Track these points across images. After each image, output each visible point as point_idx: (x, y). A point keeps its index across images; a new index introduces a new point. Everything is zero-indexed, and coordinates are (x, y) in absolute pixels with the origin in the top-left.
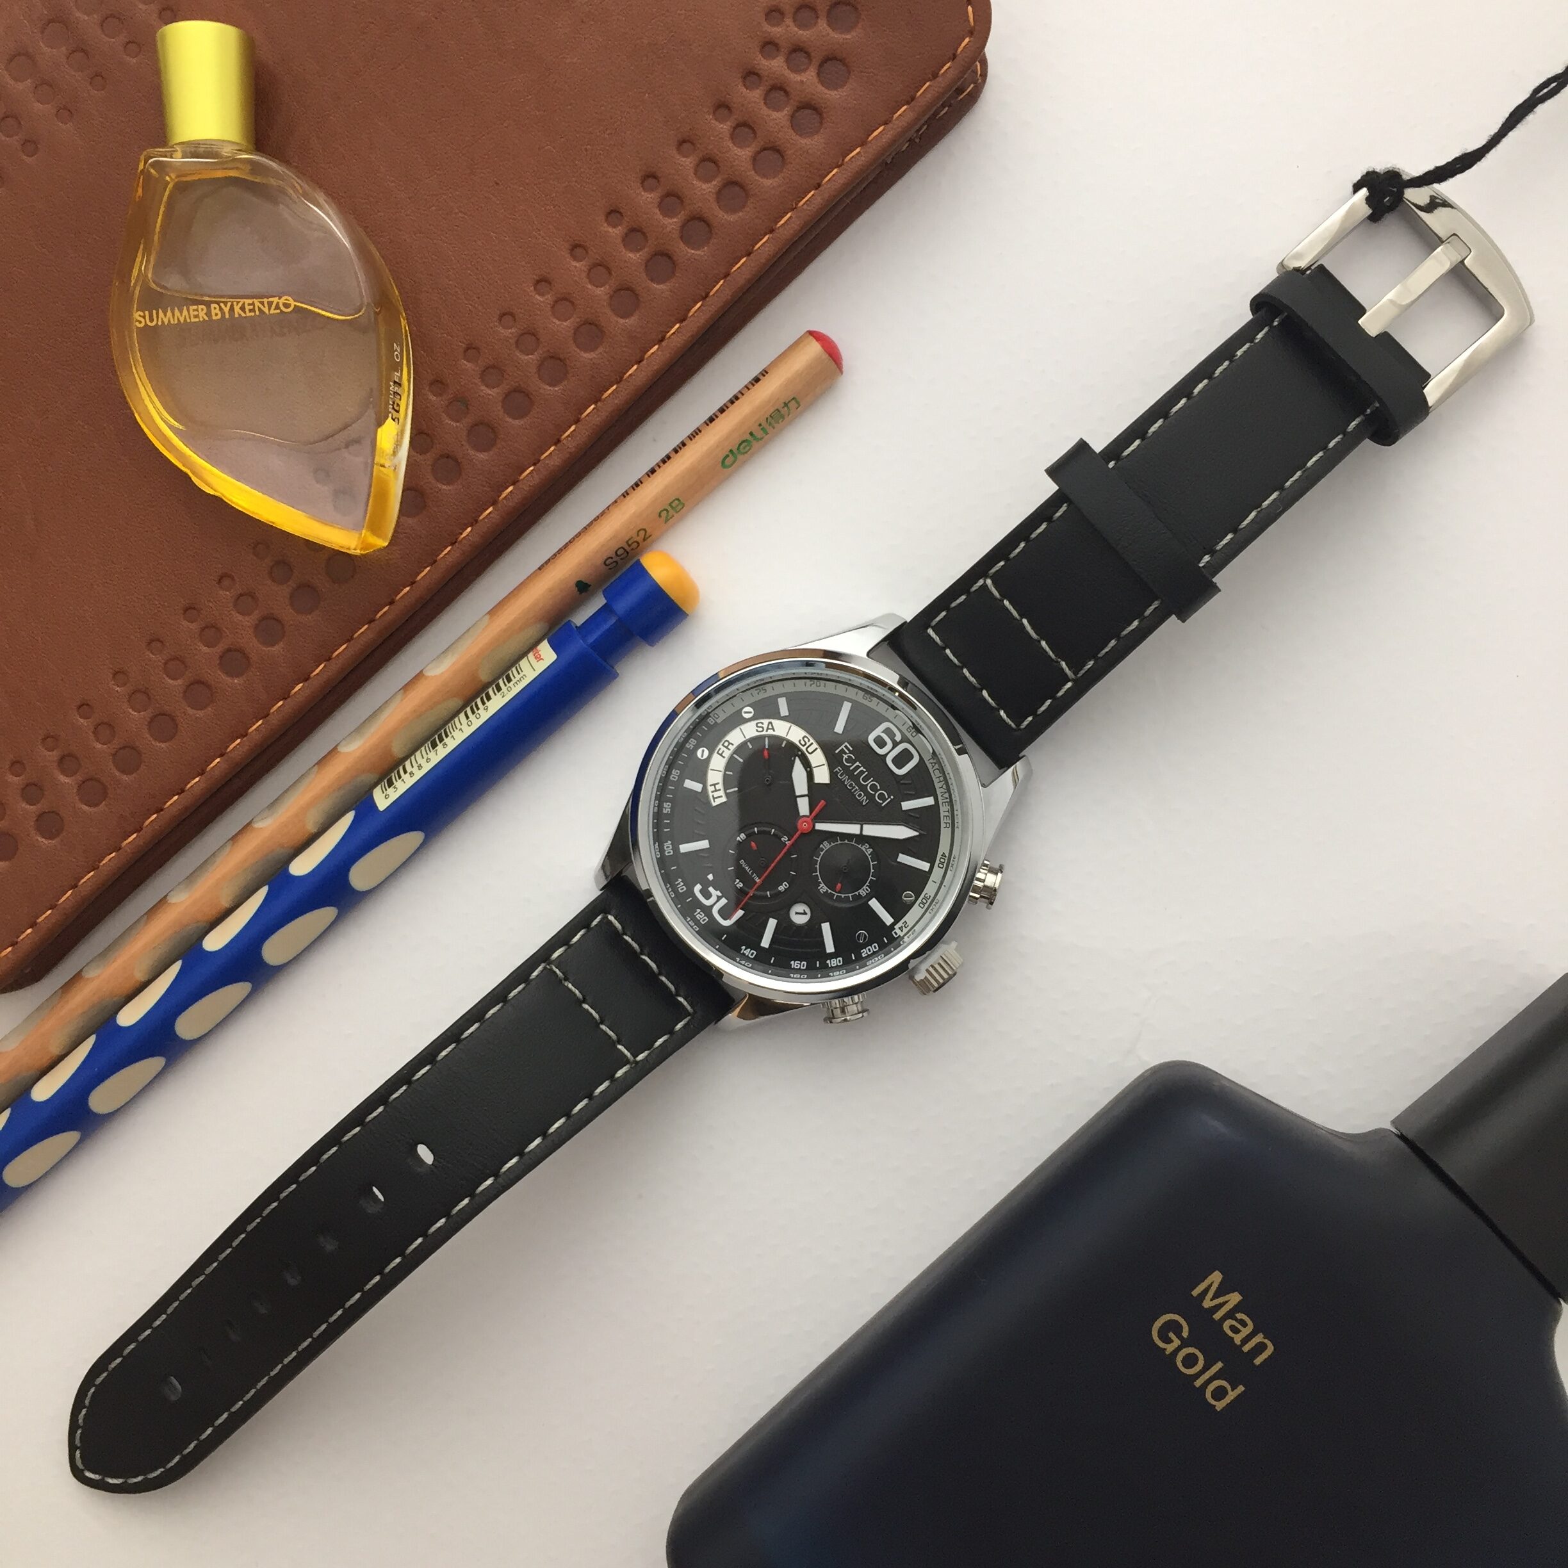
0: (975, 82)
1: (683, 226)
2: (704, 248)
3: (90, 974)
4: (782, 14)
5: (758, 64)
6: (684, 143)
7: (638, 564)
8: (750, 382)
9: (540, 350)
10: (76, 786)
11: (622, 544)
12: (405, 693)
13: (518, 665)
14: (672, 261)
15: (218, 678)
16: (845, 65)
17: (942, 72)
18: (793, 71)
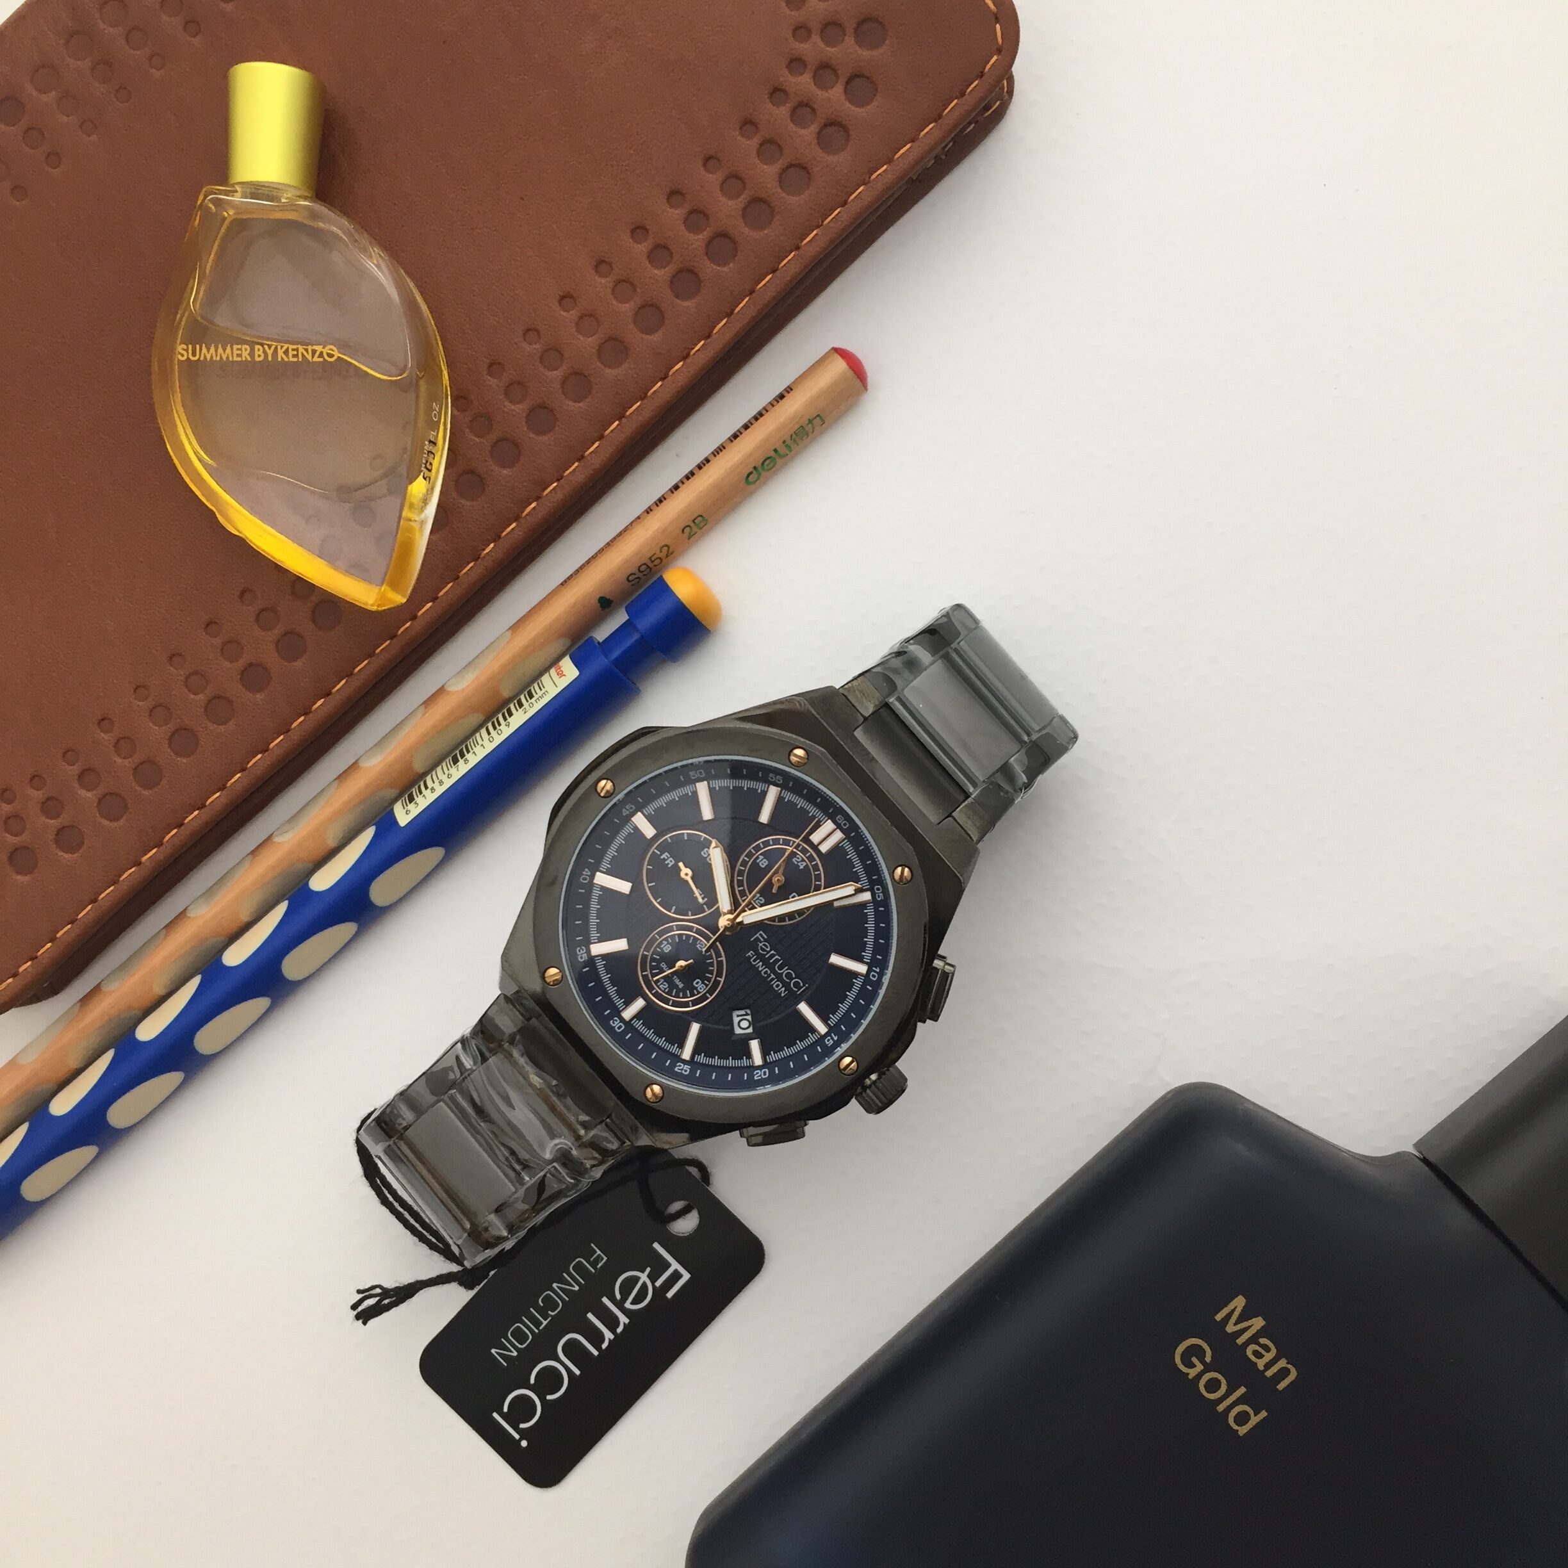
0: (1002, 100)
1: (708, 244)
2: (729, 264)
3: (108, 987)
4: (809, 32)
5: (785, 81)
6: (709, 160)
7: (661, 580)
8: (775, 399)
9: (564, 367)
10: (97, 800)
11: (645, 560)
12: (426, 708)
13: (539, 681)
14: (698, 277)
15: (240, 693)
16: (872, 82)
17: (970, 89)
18: (821, 88)
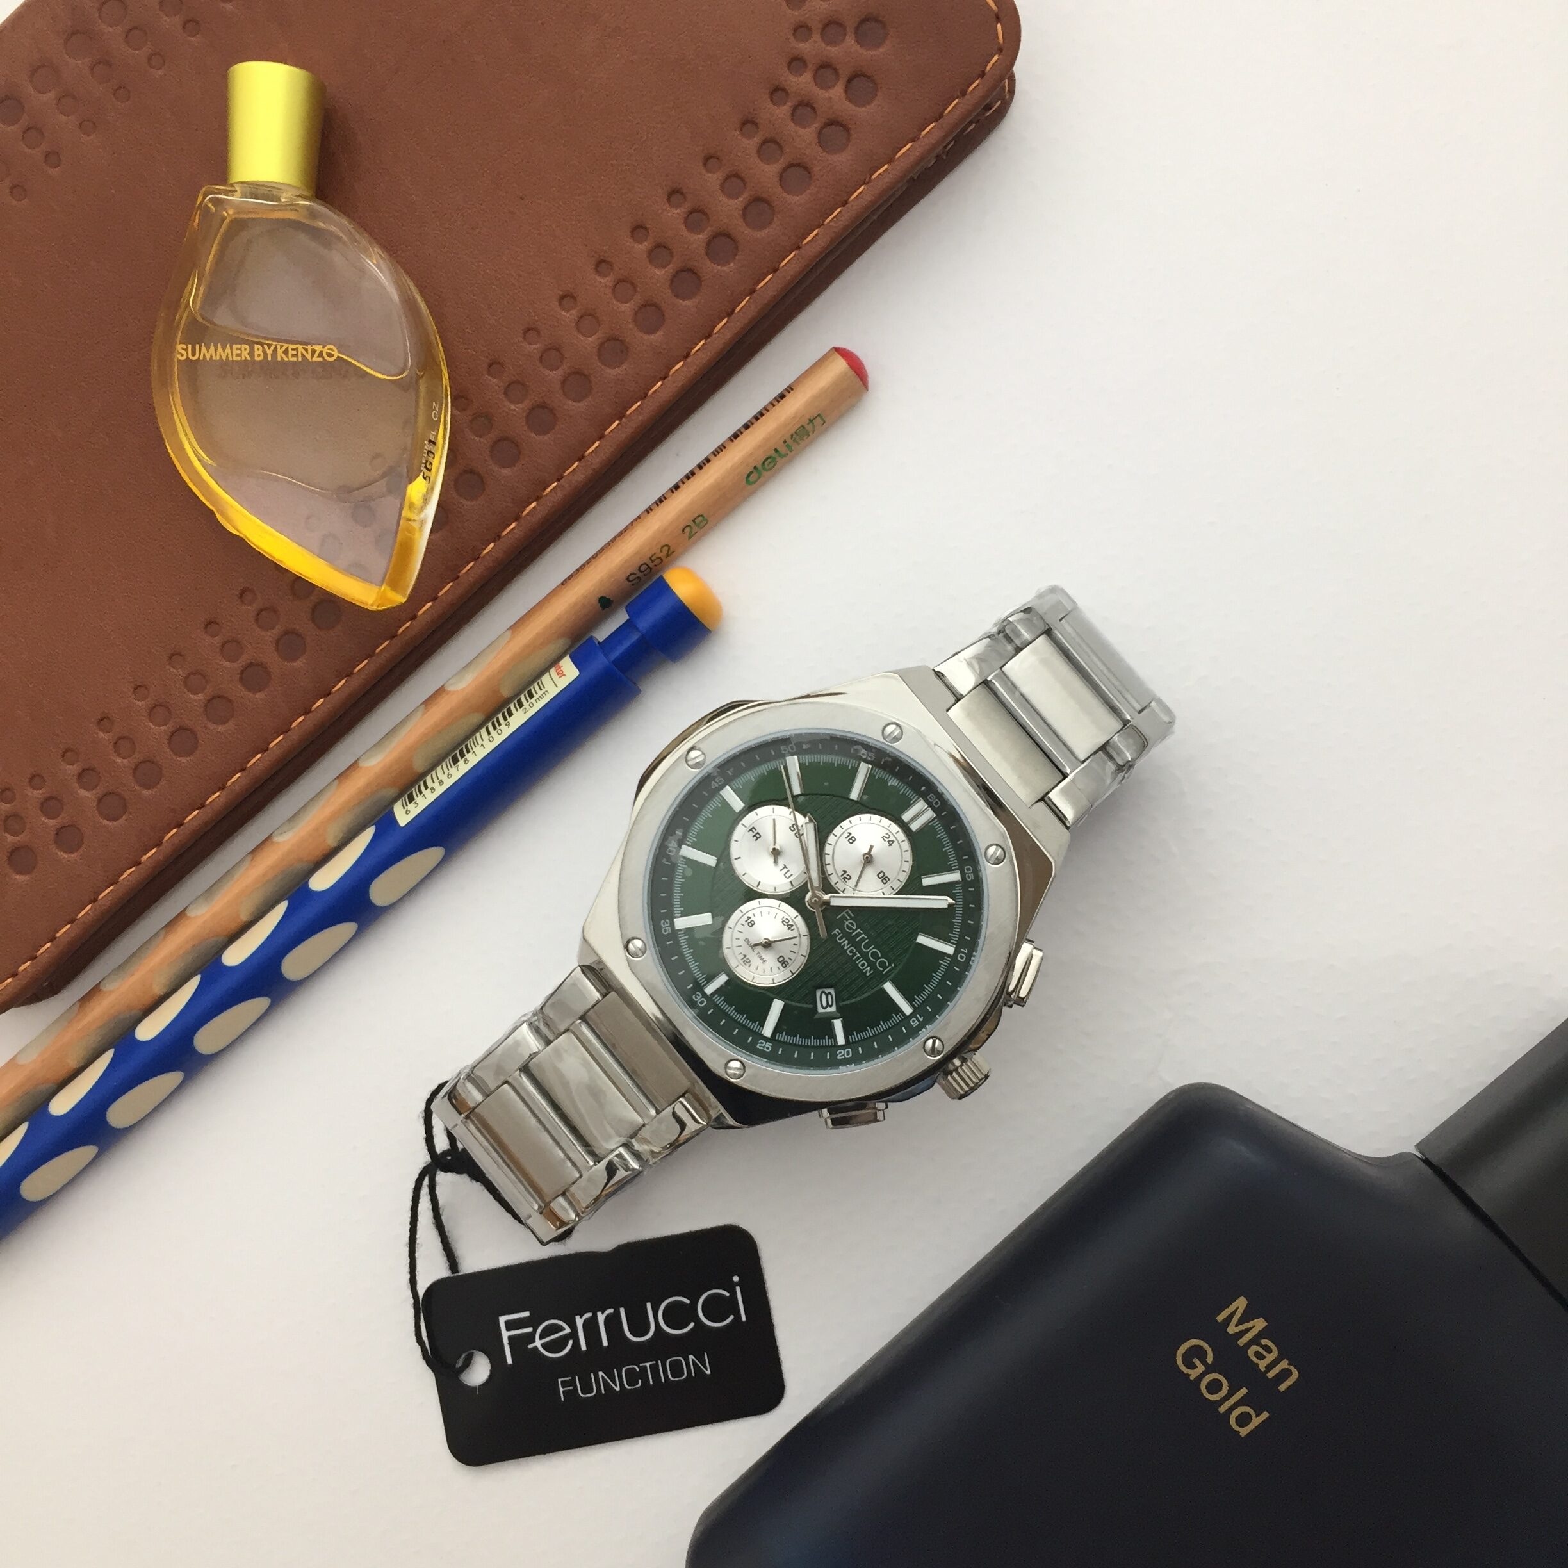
0: (1003, 99)
1: (709, 243)
2: (729, 264)
3: (107, 987)
4: (810, 31)
5: (786, 80)
6: (710, 159)
7: (661, 580)
8: (775, 398)
9: (565, 367)
10: (97, 800)
11: (646, 560)
12: (425, 708)
13: (539, 681)
14: (699, 278)
15: (239, 692)
16: (873, 81)
17: (971, 89)
18: (822, 88)
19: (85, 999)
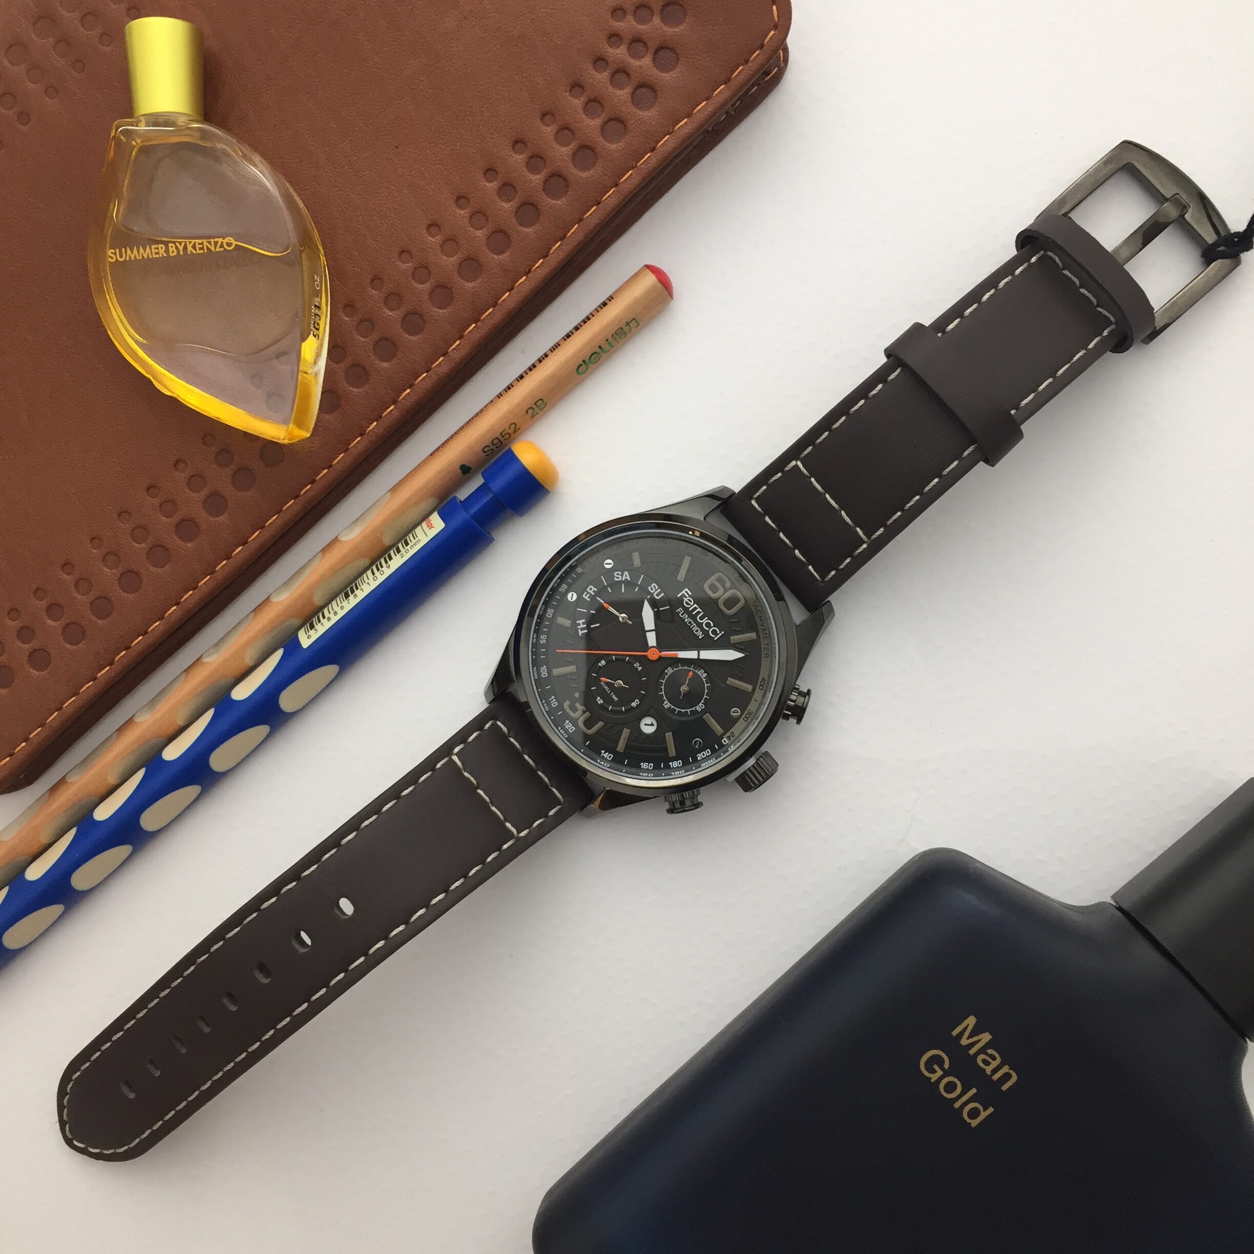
0: (779, 67)
1: (545, 182)
2: (562, 199)
3: (71, 779)
4: (624, 12)
5: (605, 52)
6: (547, 115)
7: (510, 451)
8: (599, 306)
9: (431, 281)
10: (61, 629)
11: (498, 435)
12: (323, 554)
13: (413, 532)
14: (537, 209)
15: (174, 542)
16: (675, 53)
17: (752, 58)
18: (633, 57)
19: (54, 789)
